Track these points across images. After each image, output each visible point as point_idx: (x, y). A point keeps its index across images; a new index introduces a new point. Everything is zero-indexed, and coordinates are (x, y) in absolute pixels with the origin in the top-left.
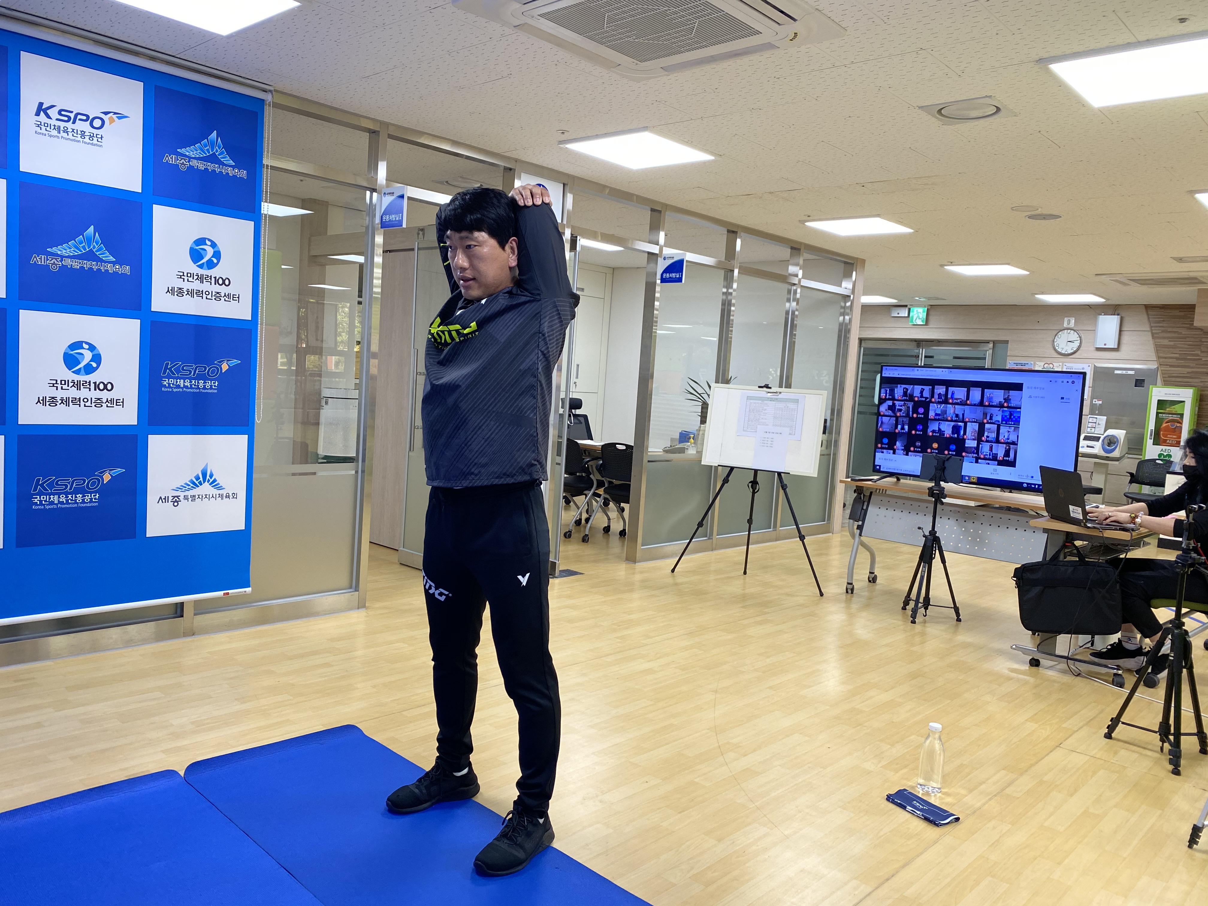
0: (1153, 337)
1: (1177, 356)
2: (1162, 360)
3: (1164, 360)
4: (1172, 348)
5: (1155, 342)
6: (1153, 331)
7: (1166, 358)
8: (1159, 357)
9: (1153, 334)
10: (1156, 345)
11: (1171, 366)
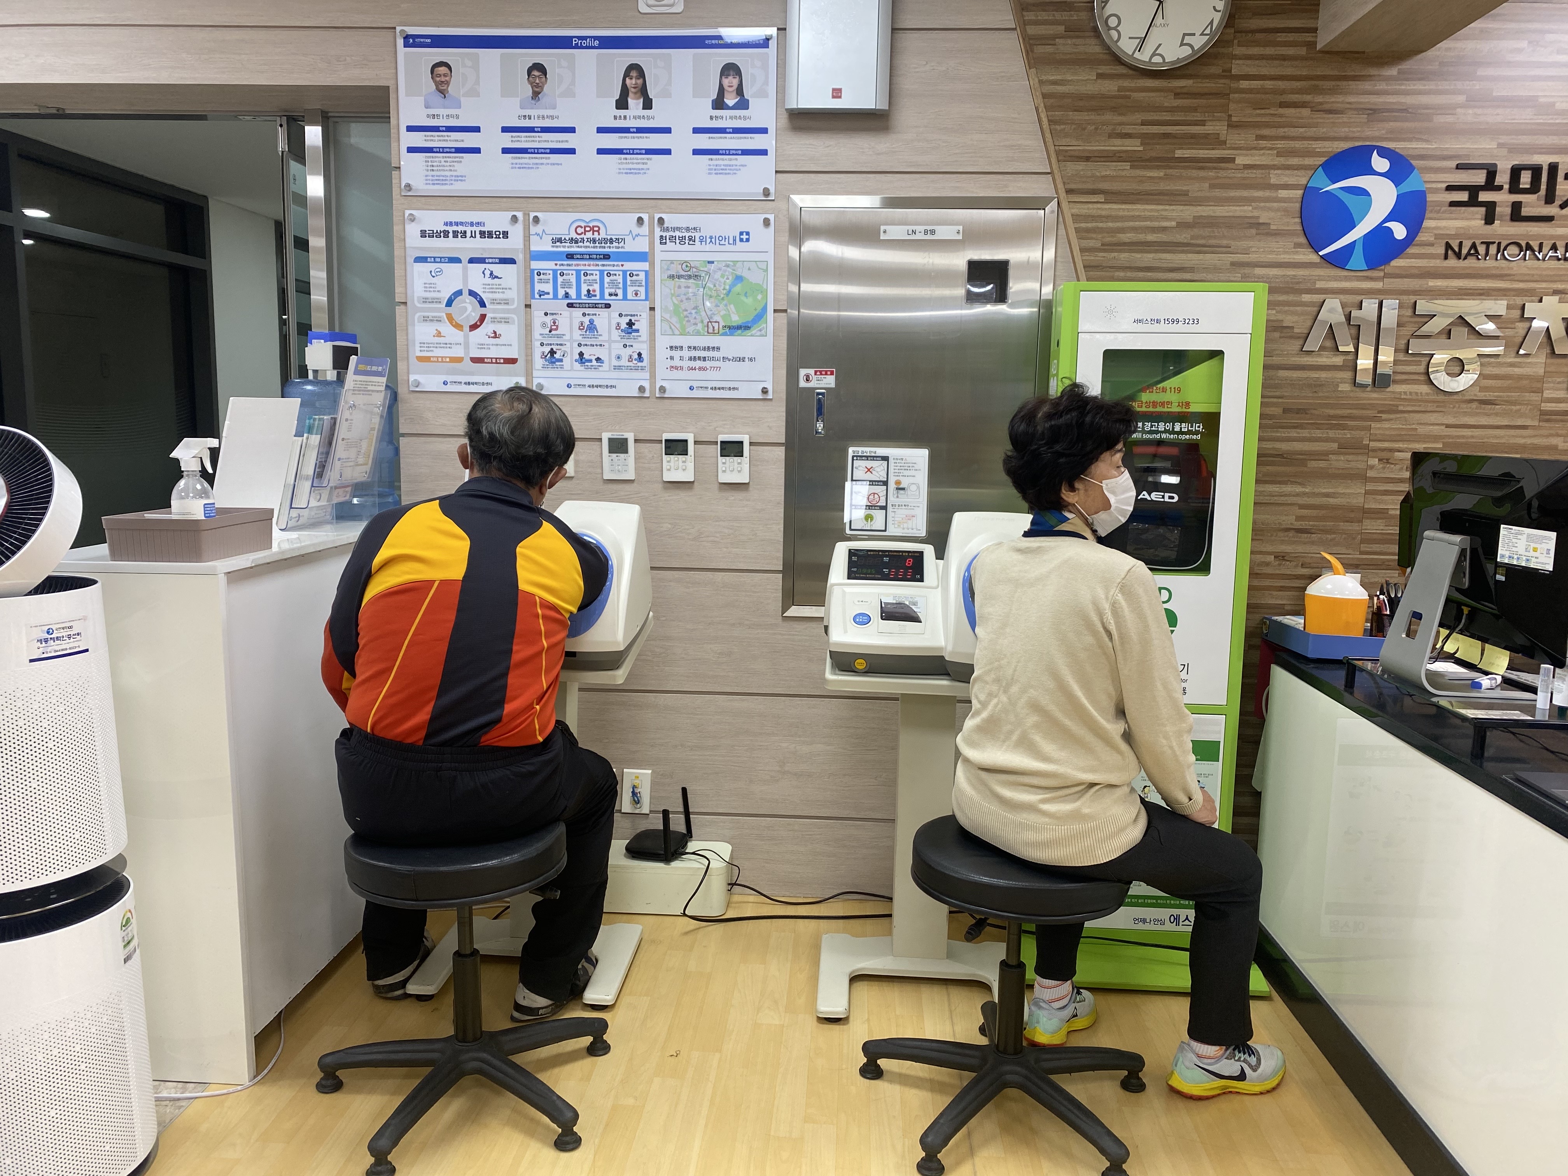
0: (1034, 61)
1: (1134, 146)
2: (1073, 168)
3: (1080, 166)
4: (1114, 109)
5: (1041, 82)
6: (1031, 30)
7: (1088, 159)
8: (1064, 156)
9: (1030, 44)
10: (1045, 96)
11: (1112, 196)
